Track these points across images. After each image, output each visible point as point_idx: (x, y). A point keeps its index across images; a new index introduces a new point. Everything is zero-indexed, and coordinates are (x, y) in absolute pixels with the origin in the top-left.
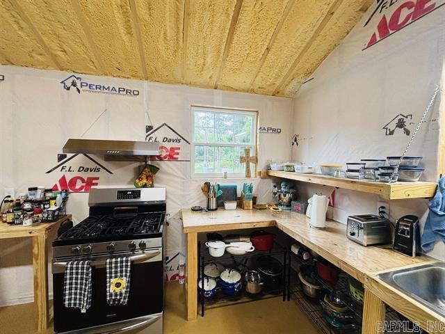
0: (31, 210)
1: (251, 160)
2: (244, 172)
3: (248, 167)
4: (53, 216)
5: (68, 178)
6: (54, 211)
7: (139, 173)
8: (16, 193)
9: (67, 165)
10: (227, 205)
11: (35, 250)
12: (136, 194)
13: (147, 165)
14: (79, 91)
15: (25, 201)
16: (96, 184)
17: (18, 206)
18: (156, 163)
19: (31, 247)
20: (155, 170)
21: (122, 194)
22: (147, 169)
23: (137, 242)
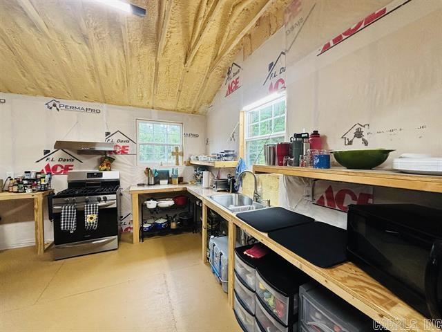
0: (28, 184)
1: (180, 154)
2: (175, 161)
3: (177, 159)
4: (45, 188)
5: (51, 165)
6: (45, 185)
7: (101, 162)
8: (14, 174)
9: (51, 157)
10: (161, 182)
11: (36, 206)
12: (100, 175)
13: (106, 157)
14: (58, 110)
15: (24, 179)
16: (71, 169)
17: (19, 182)
18: (113, 156)
19: (33, 204)
20: (112, 160)
21: (90, 175)
22: (107, 159)
23: (102, 197)
